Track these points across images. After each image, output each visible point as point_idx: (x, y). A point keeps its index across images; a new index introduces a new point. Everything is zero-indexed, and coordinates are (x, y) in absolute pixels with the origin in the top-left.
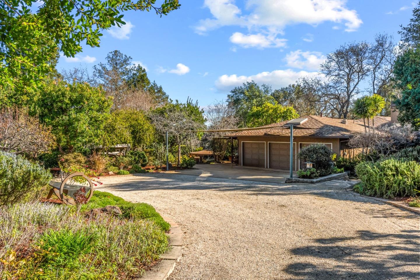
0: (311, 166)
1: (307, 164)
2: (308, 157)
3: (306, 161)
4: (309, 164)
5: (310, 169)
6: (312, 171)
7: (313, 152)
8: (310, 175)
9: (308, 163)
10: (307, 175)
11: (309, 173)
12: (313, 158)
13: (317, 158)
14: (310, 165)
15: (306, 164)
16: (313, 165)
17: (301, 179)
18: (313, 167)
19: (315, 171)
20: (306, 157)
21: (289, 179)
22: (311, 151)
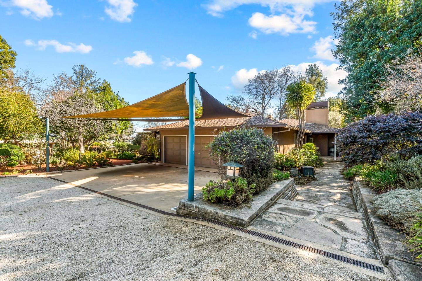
0: (237, 173)
1: (229, 167)
2: (229, 151)
3: (226, 162)
4: (232, 168)
5: (233, 180)
6: (239, 185)
7: (242, 140)
8: (234, 197)
9: (230, 165)
10: (226, 197)
11: (231, 192)
12: (240, 154)
13: (249, 154)
14: (235, 170)
15: (225, 168)
16: (241, 169)
17: (211, 209)
18: (242, 175)
19: (245, 186)
20: (226, 152)
21: (184, 206)
22: (238, 139)
